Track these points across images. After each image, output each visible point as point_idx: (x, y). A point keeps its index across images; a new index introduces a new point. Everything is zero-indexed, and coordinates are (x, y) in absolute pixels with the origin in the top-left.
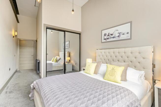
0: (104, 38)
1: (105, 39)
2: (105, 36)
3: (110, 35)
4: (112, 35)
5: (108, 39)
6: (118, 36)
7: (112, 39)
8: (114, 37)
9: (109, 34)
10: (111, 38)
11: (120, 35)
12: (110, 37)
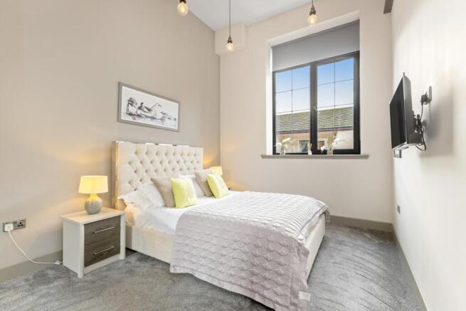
0: (128, 110)
1: (131, 114)
2: (132, 105)
3: (145, 110)
4: (149, 110)
5: (139, 116)
6: (162, 119)
7: (148, 122)
8: (153, 118)
9: (141, 106)
10: (147, 117)
11: (164, 117)
12: (146, 114)
